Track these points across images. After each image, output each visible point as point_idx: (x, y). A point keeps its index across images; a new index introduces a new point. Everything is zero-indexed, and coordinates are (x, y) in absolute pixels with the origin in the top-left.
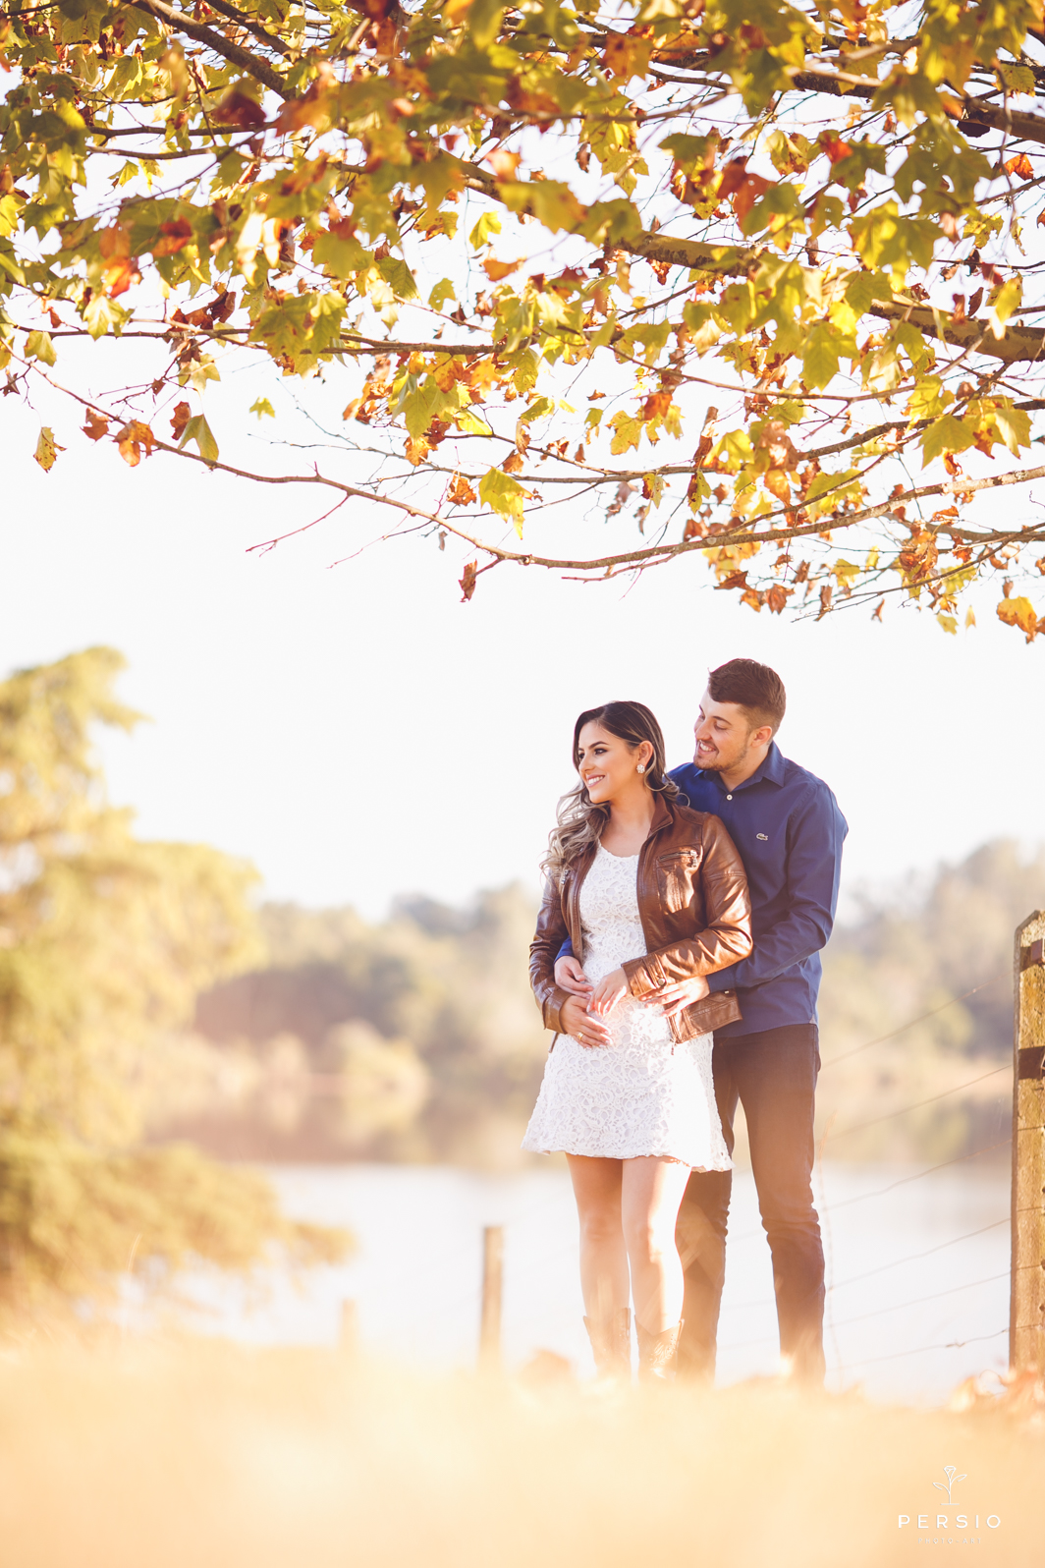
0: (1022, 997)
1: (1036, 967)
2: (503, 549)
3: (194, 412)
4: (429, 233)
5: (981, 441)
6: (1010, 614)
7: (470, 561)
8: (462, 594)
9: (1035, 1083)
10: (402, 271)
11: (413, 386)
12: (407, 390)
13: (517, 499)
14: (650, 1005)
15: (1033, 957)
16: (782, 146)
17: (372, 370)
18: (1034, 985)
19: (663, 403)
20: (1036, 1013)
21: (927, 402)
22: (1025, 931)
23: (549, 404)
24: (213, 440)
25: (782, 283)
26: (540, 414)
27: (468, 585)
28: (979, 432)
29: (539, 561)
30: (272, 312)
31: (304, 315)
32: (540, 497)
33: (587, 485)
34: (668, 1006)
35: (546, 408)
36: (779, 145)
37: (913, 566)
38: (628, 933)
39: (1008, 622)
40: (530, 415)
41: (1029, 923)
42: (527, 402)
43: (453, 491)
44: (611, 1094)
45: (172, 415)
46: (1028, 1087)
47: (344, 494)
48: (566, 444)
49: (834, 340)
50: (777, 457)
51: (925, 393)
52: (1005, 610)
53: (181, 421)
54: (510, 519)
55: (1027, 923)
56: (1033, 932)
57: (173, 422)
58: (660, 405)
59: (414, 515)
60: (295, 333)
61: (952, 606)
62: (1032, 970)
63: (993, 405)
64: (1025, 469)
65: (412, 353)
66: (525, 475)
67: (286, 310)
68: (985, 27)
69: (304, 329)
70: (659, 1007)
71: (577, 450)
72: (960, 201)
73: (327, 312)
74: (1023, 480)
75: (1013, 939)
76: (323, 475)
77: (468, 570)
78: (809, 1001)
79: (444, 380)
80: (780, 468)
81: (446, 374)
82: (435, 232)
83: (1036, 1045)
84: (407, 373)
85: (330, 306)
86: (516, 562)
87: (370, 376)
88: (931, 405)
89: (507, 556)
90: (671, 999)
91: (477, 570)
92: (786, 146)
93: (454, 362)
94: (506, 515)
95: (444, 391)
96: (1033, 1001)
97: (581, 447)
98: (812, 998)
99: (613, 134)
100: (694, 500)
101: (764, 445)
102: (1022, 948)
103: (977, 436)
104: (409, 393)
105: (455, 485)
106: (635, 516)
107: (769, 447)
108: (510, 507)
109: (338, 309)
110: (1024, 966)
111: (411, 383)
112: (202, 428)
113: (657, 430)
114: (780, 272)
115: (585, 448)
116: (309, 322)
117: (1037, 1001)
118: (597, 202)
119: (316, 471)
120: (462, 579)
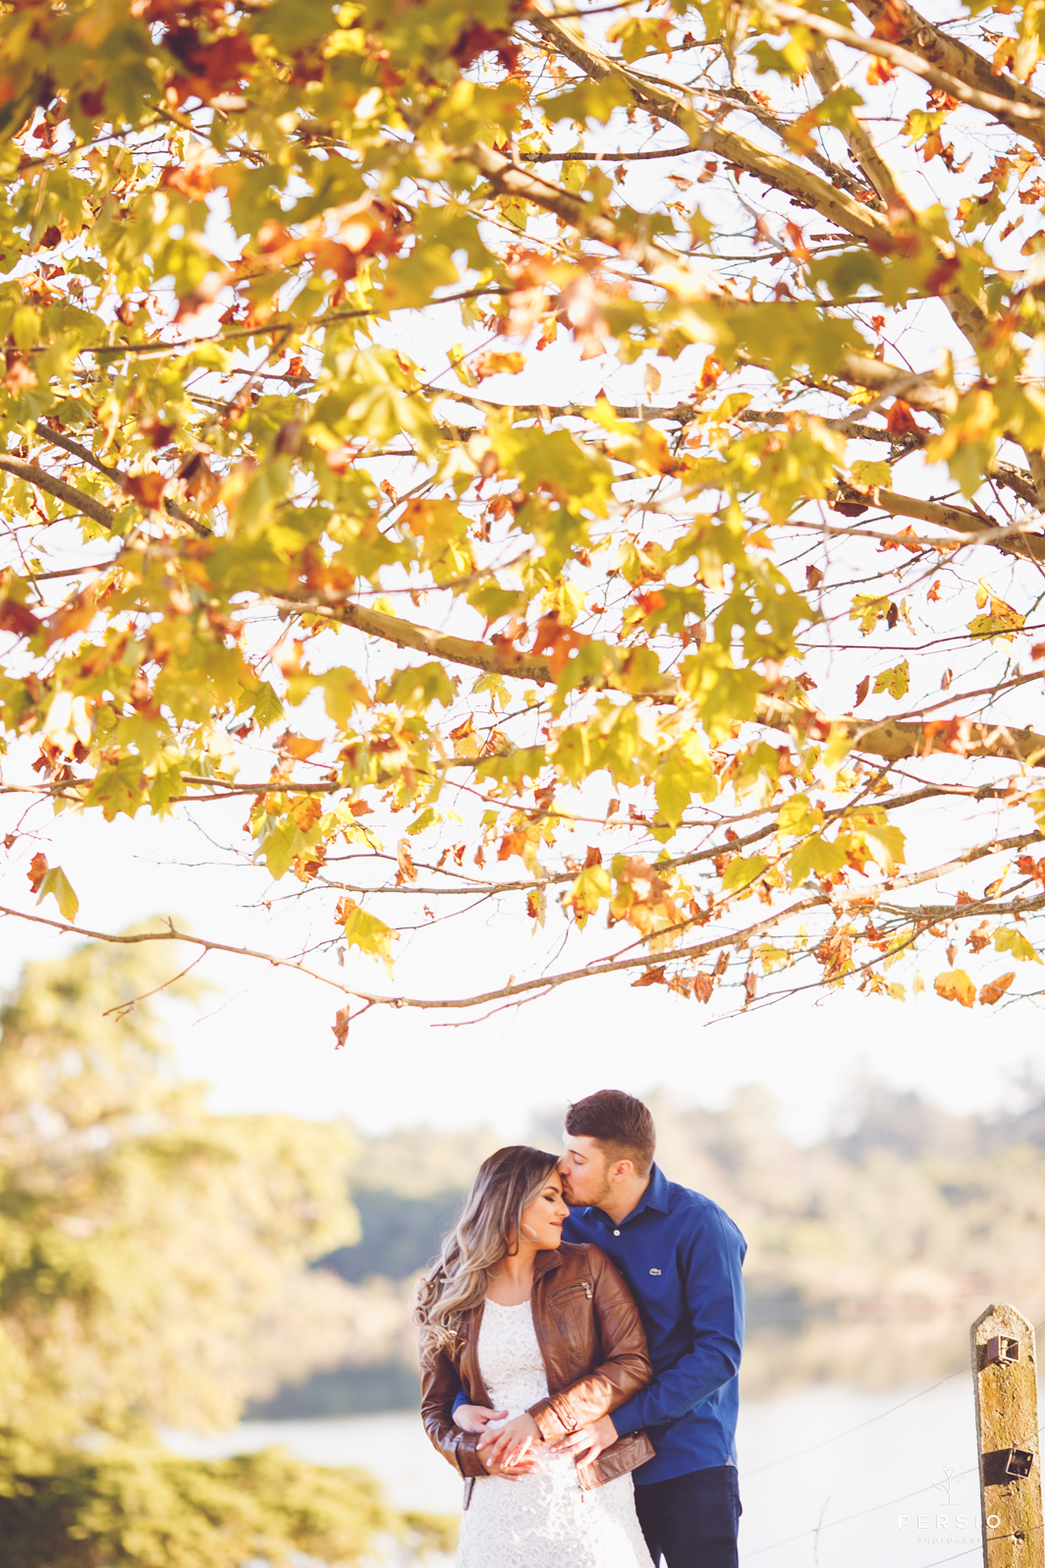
0: (982, 1398)
1: (993, 1365)
2: (373, 993)
3: (51, 865)
4: (315, 629)
5: (854, 859)
6: (948, 988)
7: (341, 1007)
8: (335, 1040)
9: (1002, 1489)
10: (267, 693)
11: (271, 827)
12: (266, 830)
13: (385, 939)
14: (561, 1456)
15: (989, 1357)
16: (633, 559)
17: (277, 763)
18: (994, 1385)
19: (519, 842)
20: (998, 1415)
21: (795, 823)
22: (980, 1328)
23: (436, 815)
24: (72, 891)
25: (618, 727)
26: (427, 826)
27: (341, 1031)
28: (851, 850)
29: (412, 1003)
30: (106, 775)
31: (139, 776)
32: (431, 914)
33: (482, 896)
34: (578, 1459)
35: (432, 819)
36: (630, 558)
37: (830, 956)
38: (535, 1383)
39: (946, 997)
40: (416, 828)
41: (984, 1319)
42: (414, 811)
43: (340, 912)
44: (539, 1550)
45: (29, 868)
46: (995, 1494)
47: (203, 948)
48: (463, 848)
49: (685, 771)
50: (640, 892)
51: (793, 812)
52: (942, 984)
53: (38, 874)
54: (380, 959)
55: (981, 1320)
56: (989, 1329)
57: (30, 875)
58: (515, 845)
59: (276, 964)
60: (130, 795)
61: (883, 987)
62: (991, 1369)
63: (865, 821)
64: (918, 872)
65: (268, 794)
66: (419, 887)
67: (121, 771)
68: (780, 480)
69: (139, 790)
70: (568, 1458)
71: (476, 852)
72: (782, 645)
73: (164, 769)
74: (917, 882)
75: (969, 1336)
76: (179, 931)
77: (340, 1016)
78: (724, 1441)
79: (303, 819)
80: (644, 902)
81: (305, 812)
82: (320, 628)
83: (1000, 1448)
84: (265, 814)
85: (167, 763)
86: (388, 1005)
87: (275, 769)
88: (798, 825)
89: (378, 999)
90: (583, 1447)
91: (351, 1015)
92: (637, 558)
93: (313, 800)
94: (377, 955)
95: (304, 831)
96: (993, 1402)
97: (480, 849)
98: (727, 1437)
99: (454, 562)
100: (580, 917)
101: (626, 880)
102: (978, 1347)
103: (849, 855)
104: (268, 833)
105: (342, 906)
106: (557, 901)
107: (631, 881)
108: (380, 948)
109: (175, 766)
110: (982, 1366)
111: (269, 823)
112: (59, 880)
113: (553, 831)
114: (613, 717)
115: (484, 849)
116: (143, 782)
117: (998, 1401)
118: (408, 667)
119: (171, 926)
120: (334, 1025)
